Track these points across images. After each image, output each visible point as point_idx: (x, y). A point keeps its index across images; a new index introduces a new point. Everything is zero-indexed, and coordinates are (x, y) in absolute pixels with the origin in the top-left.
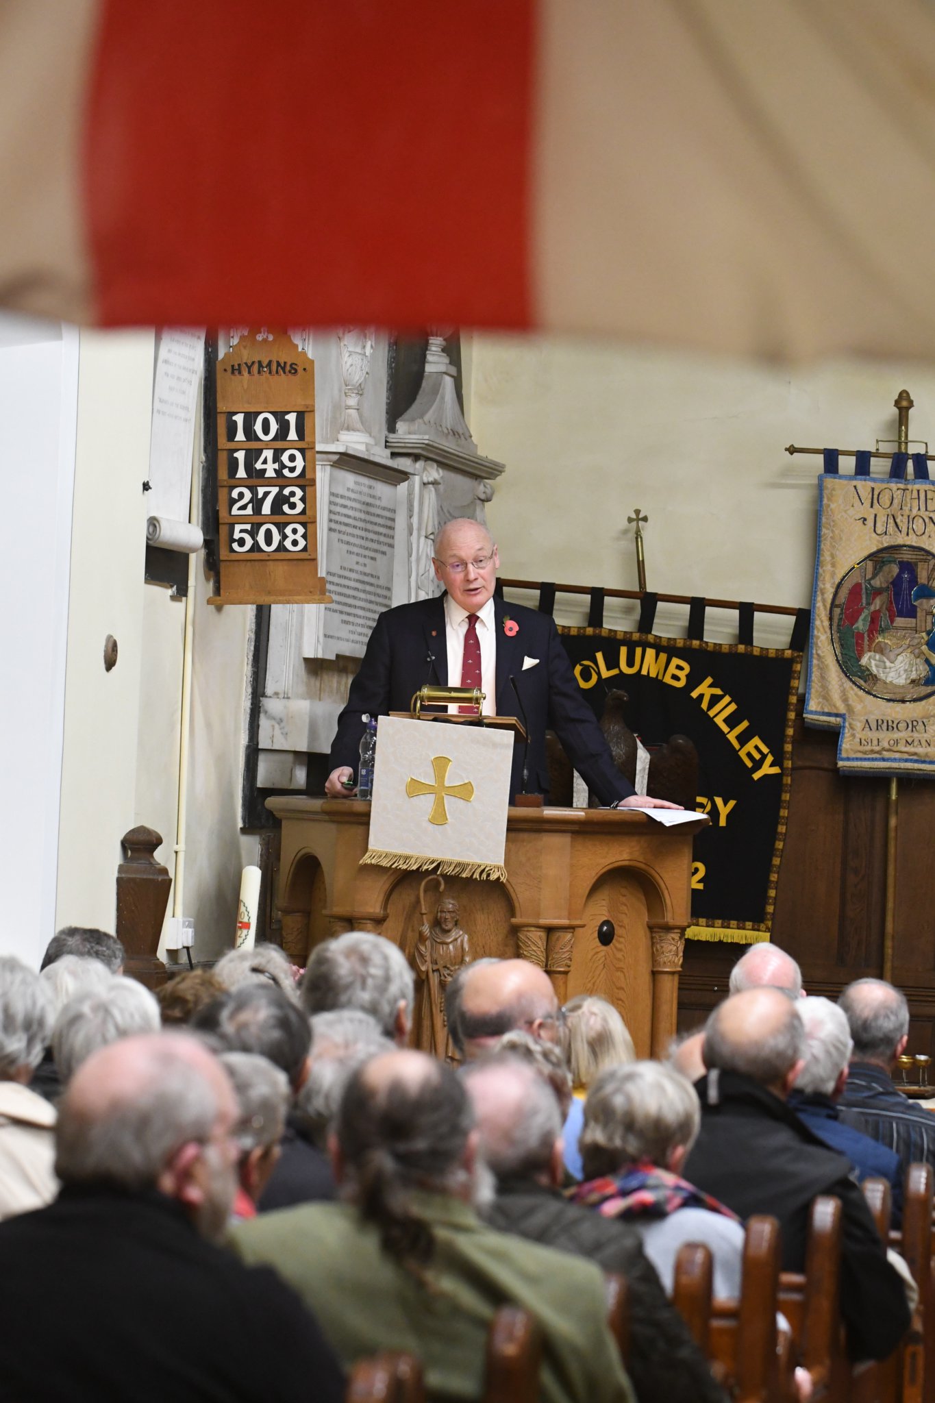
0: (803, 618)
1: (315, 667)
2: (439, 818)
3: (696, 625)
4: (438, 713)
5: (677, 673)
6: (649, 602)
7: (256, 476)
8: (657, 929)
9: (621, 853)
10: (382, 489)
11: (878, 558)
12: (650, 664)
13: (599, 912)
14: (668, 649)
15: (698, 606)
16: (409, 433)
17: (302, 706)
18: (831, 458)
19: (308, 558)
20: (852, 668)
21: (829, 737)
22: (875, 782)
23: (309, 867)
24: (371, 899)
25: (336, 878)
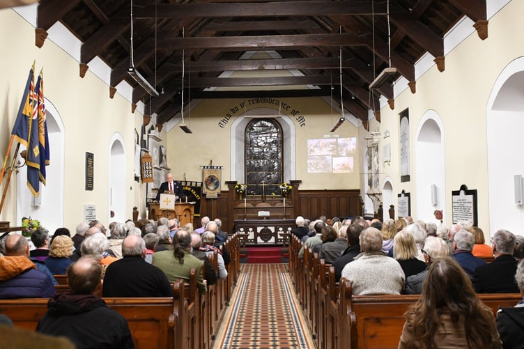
0: (202, 183)
1: (153, 189)
2: (167, 204)
3: (191, 184)
4: (166, 193)
5: (190, 189)
6: (186, 182)
7: (146, 169)
8: (191, 215)
9: (187, 207)
10: (159, 171)
11: (209, 177)
12: (187, 188)
13: (184, 214)
14: (188, 187)
15: (191, 182)
16: (161, 165)
17: (152, 194)
18: (204, 167)
19: (152, 178)
20: (207, 188)
21: (205, 195)
22: (210, 199)
23: (153, 210)
24: (160, 213)
25: (156, 211)
